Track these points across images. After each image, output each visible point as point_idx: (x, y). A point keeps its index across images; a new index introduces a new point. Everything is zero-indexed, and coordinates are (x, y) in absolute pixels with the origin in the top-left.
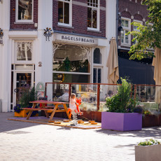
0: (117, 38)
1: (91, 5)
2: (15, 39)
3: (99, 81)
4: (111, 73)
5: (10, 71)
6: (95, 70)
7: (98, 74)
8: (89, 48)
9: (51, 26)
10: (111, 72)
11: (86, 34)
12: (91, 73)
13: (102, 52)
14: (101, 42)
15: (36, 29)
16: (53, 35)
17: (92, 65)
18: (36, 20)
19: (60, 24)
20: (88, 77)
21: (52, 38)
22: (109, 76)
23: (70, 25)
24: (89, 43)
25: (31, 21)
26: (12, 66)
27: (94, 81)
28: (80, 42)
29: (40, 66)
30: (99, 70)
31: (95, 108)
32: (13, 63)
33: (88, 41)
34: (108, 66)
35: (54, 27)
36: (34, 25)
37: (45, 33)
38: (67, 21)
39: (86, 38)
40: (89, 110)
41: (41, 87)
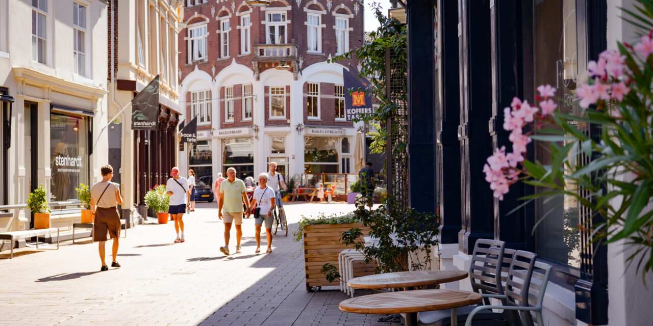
0: (365, 126)
1: (338, 96)
2: (270, 134)
3: (348, 172)
4: (357, 164)
5: (266, 163)
6: (343, 160)
7: (346, 162)
8: (336, 138)
9: (302, 122)
10: (358, 162)
11: (334, 125)
12: (340, 163)
13: (350, 141)
14: (349, 132)
15: (289, 125)
16: (304, 130)
17: (341, 155)
18: (288, 117)
19: (310, 118)
20: (336, 167)
21: (303, 133)
22: (356, 166)
23: (318, 118)
24: (337, 134)
25: (284, 118)
26: (268, 158)
27: (343, 171)
28: (328, 134)
29: (293, 158)
30: (348, 160)
31: (344, 192)
32: (268, 156)
33: (336, 132)
34: (355, 157)
35: (305, 123)
36: (286, 121)
37: (297, 129)
38: (316, 115)
39: (334, 130)
40: (339, 194)
41: (297, 177)
